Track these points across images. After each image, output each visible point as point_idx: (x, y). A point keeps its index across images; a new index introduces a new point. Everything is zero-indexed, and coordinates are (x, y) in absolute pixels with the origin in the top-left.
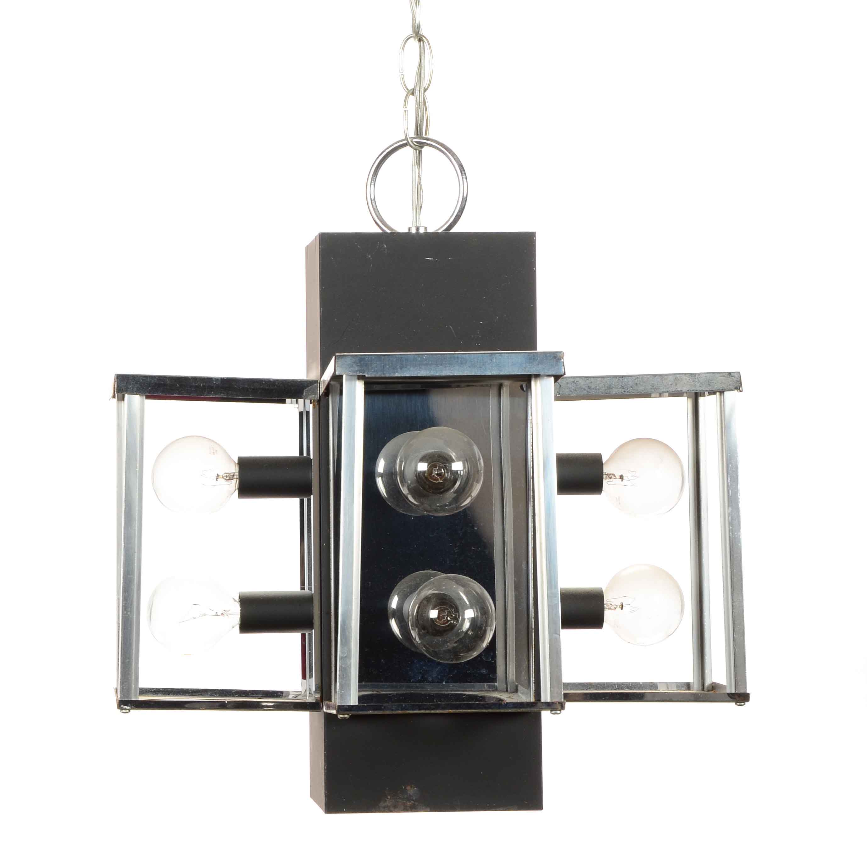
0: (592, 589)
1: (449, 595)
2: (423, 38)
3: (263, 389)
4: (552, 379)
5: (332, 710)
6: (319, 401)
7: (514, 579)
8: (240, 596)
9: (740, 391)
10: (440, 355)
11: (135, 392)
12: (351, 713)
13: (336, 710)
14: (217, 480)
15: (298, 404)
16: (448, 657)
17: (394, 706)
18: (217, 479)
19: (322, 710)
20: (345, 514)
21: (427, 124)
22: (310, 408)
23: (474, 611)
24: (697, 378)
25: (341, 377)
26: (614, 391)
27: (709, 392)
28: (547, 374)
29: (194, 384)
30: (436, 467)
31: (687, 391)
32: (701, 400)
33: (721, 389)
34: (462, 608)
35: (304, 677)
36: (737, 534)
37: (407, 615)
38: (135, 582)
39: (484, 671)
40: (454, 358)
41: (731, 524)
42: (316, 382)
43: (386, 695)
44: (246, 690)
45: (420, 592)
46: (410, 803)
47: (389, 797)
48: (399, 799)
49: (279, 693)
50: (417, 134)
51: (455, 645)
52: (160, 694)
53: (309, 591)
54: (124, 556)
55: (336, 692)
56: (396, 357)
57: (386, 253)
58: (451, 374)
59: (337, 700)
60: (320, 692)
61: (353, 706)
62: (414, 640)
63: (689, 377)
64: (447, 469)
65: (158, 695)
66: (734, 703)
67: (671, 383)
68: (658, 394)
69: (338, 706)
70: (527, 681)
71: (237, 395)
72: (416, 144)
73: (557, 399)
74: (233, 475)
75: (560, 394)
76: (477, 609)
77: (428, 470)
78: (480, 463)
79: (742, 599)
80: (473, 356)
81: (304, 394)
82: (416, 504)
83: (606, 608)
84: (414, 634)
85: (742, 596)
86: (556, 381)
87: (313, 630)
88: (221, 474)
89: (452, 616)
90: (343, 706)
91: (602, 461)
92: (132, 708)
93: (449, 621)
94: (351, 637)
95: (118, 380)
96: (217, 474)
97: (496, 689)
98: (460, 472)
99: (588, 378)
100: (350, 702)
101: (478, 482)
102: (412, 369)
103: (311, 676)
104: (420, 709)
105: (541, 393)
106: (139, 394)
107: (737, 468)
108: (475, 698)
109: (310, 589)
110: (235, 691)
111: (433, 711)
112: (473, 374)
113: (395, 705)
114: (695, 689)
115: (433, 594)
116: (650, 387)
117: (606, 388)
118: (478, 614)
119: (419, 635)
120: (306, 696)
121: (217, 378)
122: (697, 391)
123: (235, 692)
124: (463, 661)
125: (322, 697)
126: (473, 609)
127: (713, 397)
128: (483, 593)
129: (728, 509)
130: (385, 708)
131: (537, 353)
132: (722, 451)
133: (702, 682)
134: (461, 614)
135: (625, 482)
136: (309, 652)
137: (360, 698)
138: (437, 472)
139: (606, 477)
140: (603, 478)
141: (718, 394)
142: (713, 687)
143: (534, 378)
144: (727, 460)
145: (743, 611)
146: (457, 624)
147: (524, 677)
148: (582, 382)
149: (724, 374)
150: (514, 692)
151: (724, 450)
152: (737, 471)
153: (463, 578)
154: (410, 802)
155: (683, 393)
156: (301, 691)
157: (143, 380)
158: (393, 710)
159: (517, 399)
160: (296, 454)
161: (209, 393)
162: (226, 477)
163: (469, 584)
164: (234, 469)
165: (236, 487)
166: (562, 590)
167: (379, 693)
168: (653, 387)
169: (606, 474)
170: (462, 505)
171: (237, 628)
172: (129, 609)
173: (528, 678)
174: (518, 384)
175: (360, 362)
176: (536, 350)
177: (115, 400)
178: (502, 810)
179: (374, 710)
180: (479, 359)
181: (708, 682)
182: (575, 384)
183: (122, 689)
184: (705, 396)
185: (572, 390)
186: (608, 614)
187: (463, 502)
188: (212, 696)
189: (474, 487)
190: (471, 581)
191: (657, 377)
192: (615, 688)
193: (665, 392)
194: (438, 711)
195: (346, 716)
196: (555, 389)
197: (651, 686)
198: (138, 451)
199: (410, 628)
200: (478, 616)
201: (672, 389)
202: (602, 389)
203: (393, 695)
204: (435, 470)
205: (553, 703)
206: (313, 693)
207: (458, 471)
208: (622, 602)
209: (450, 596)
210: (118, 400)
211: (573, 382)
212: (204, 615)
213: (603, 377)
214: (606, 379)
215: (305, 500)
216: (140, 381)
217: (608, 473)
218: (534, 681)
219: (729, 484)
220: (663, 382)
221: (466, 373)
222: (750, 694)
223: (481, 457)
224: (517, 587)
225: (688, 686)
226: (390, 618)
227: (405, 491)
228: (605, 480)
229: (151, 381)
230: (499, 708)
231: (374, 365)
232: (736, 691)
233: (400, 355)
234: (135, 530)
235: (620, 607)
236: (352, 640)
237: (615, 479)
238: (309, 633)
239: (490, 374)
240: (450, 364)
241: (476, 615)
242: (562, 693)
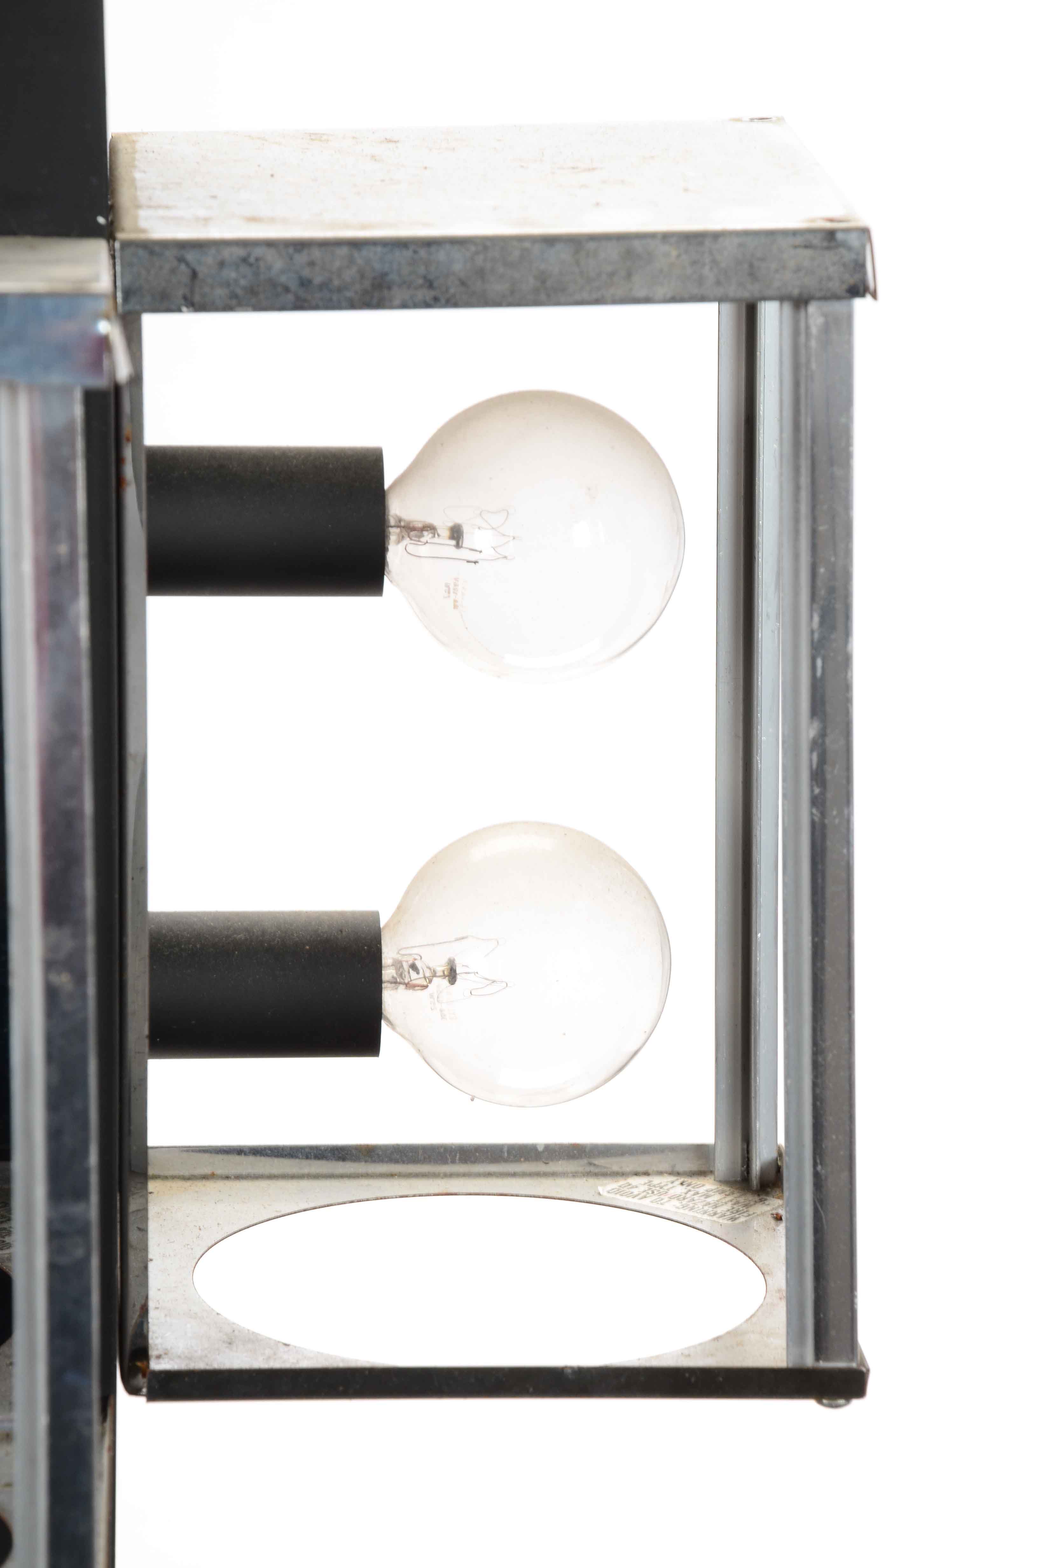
9: (869, 300)
33: (796, 290)
41: (818, 776)
91: (381, 479)
117: (367, 284)
135: (467, 550)
139: (399, 532)
140: (386, 537)
148: (276, 263)
149: (810, 237)
168: (543, 282)
182: (248, 268)
185: (239, 292)
208: (452, 956)
211: (245, 260)
217: (403, 523)
228: (396, 541)
235: (443, 978)
237: (431, 540)
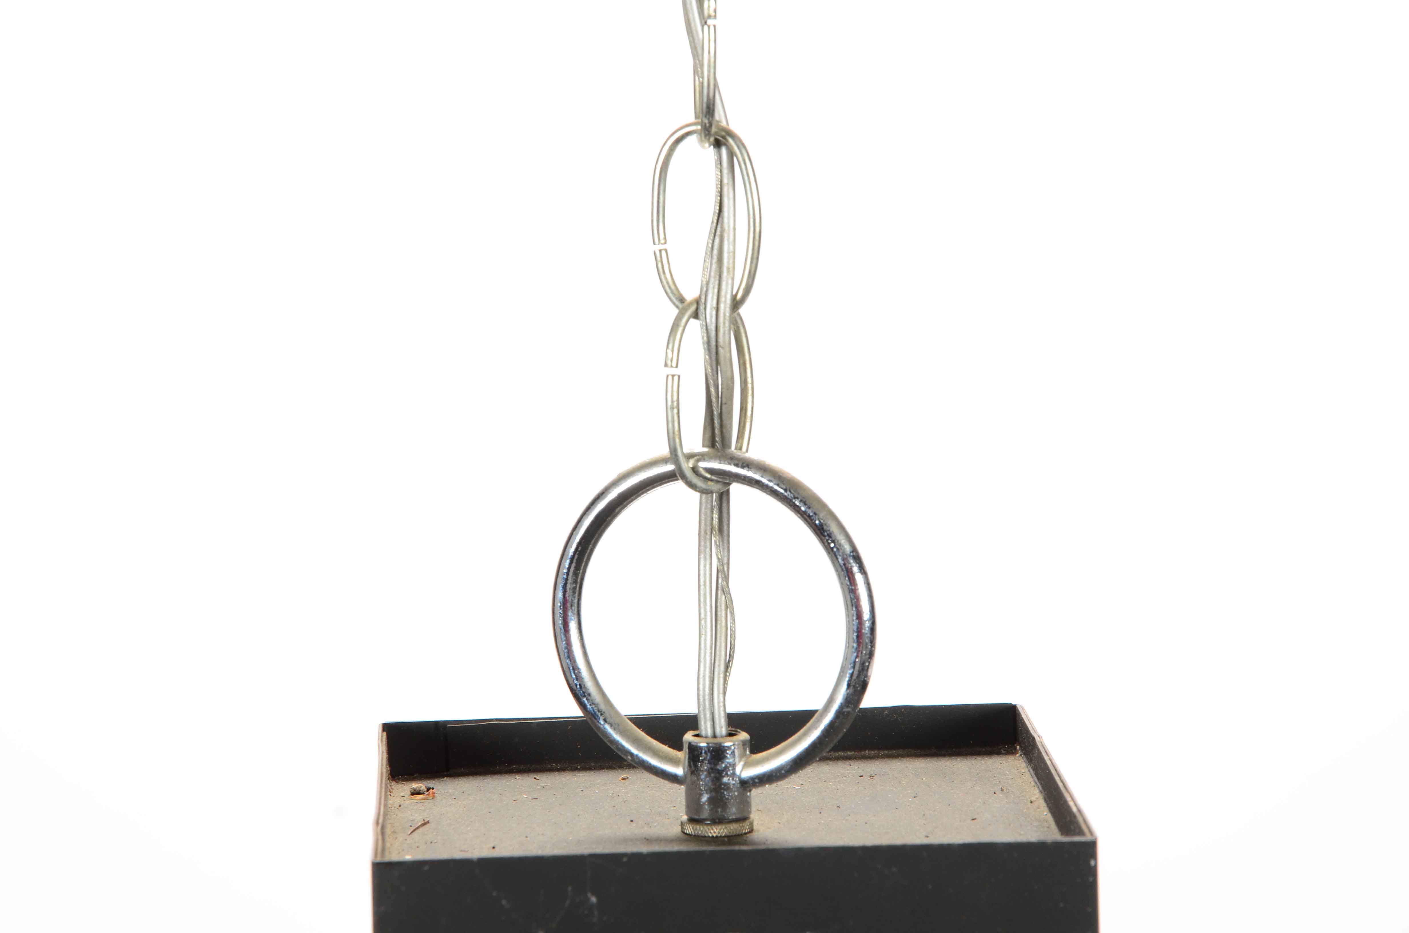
2: (730, 140)
21: (746, 402)
50: (712, 444)
57: (595, 920)
72: (708, 476)
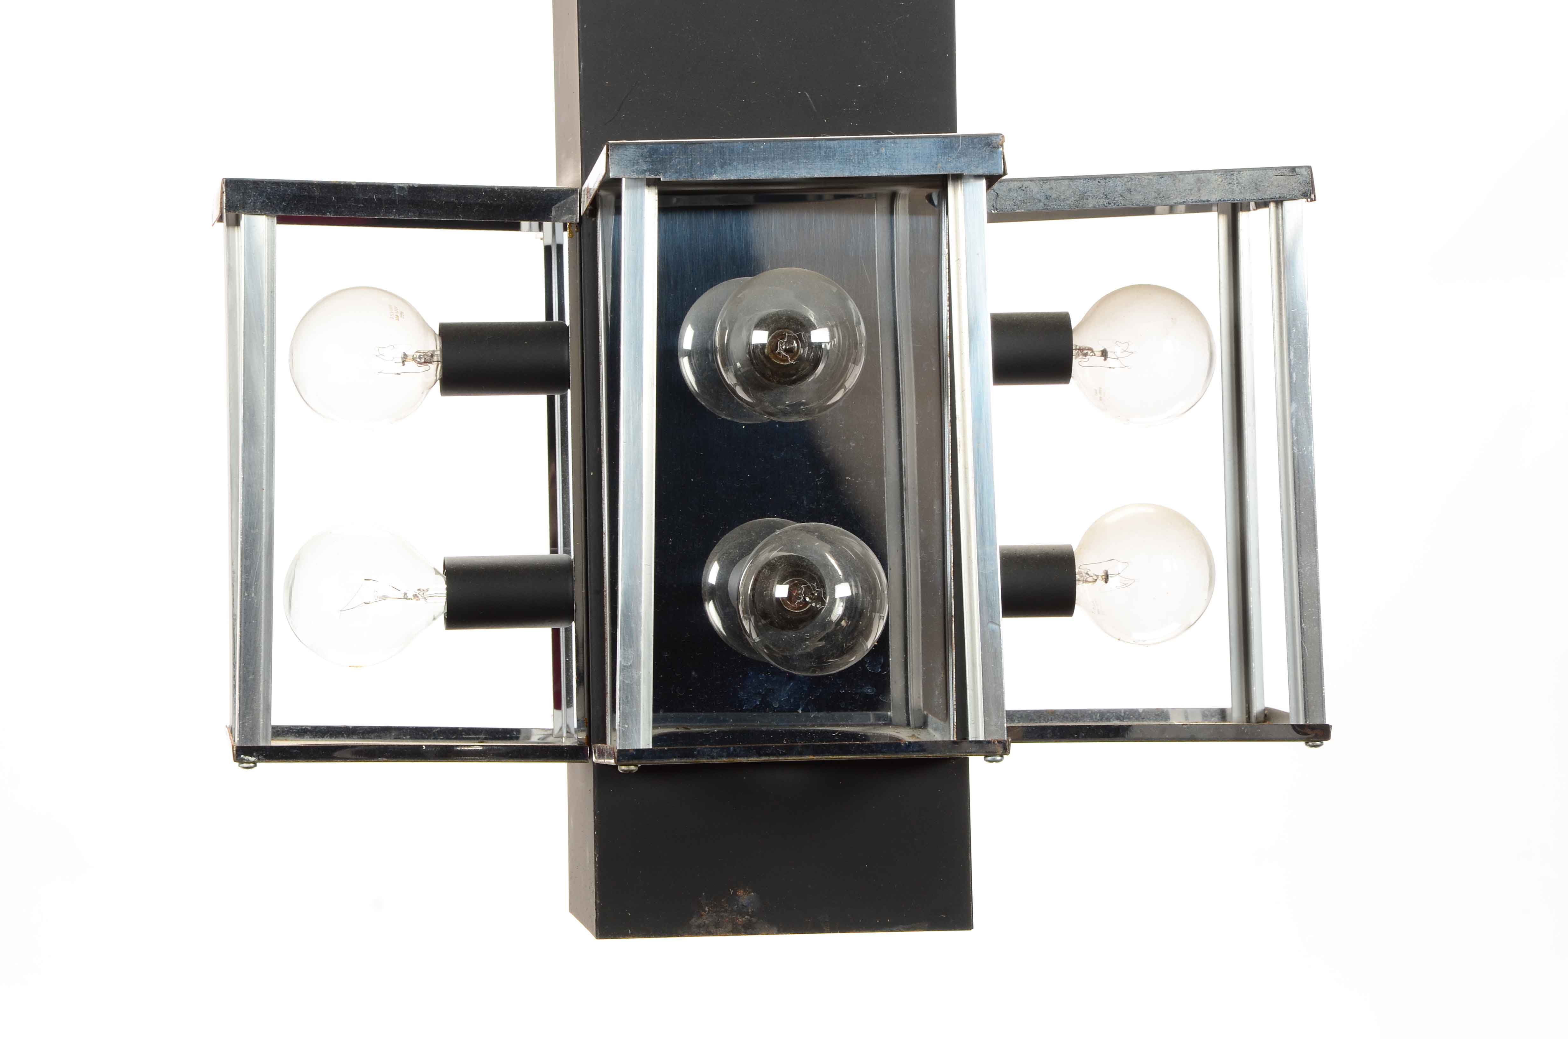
0: (1054, 548)
1: (808, 558)
3: (481, 205)
4: (983, 183)
5: (608, 759)
6: (580, 225)
7: (920, 531)
8: (446, 563)
9: (1312, 200)
10: (789, 143)
11: (259, 209)
12: (641, 762)
13: (615, 758)
14: (404, 365)
15: (543, 232)
16: (808, 666)
17: (715, 751)
18: (403, 362)
19: (590, 761)
20: (628, 421)
22: (565, 238)
23: (851, 586)
24: (1235, 178)
25: (618, 181)
26: (1091, 204)
27: (1256, 203)
28: (974, 173)
29: (361, 196)
30: (784, 339)
31: (1218, 201)
32: (1243, 216)
33: (1278, 196)
34: (831, 580)
35: (557, 705)
36: (1307, 449)
37: (736, 596)
38: (264, 540)
39: (869, 690)
40: (814, 148)
41: (1295, 432)
42: (573, 191)
43: (701, 734)
44: (458, 728)
45: (758, 552)
46: (744, 919)
47: (707, 909)
48: (724, 912)
49: (515, 733)
51: (820, 644)
52: (307, 737)
53: (565, 554)
54: (243, 496)
55: (615, 730)
56: (713, 147)
58: (809, 176)
59: (616, 741)
60: (586, 729)
61: (643, 750)
62: (749, 637)
63: (1221, 177)
64: (802, 341)
65: (303, 738)
66: (1303, 743)
67: (1189, 189)
68: (1167, 208)
69: (618, 750)
70: (943, 707)
71: (436, 215)
73: (993, 218)
74: (432, 356)
75: (997, 209)
76: (855, 581)
77: (770, 342)
78: (860, 331)
79: (1317, 561)
80: (845, 143)
81: (553, 213)
82: (749, 402)
83: (1079, 580)
84: (748, 625)
85: (1316, 557)
86: (989, 186)
87: (573, 623)
88: (410, 353)
89: (813, 594)
90: (628, 750)
91: (1071, 326)
92: (260, 760)
93: (807, 603)
94: (640, 631)
95: (229, 189)
96: (405, 354)
97: (889, 722)
98: (825, 346)
99: (1045, 182)
100: (640, 744)
101: (855, 362)
102: (740, 166)
103: (569, 703)
104: (760, 755)
105: (965, 208)
106: (265, 214)
107: (1305, 335)
108: (854, 736)
109: (567, 551)
110: (439, 729)
111: (781, 759)
112: (847, 174)
113: (717, 748)
114: (1236, 717)
115: (780, 558)
116: (1154, 194)
117: (1077, 197)
118: (858, 591)
119: (757, 627)
120: (562, 737)
121: (400, 185)
122: (1236, 201)
123: (437, 732)
124: (833, 672)
125: (589, 737)
126: (850, 583)
127: (1264, 211)
128: (866, 555)
129: (1291, 405)
130: (701, 754)
131: (958, 137)
132: (1280, 308)
133: (1246, 707)
134: (828, 591)
135: (1110, 362)
136: (566, 660)
137: (656, 739)
138: (786, 346)
139: (1078, 352)
140: (1072, 355)
141: (1272, 205)
142: (1266, 715)
143: (952, 179)
144: (1288, 320)
145: (1318, 583)
146: (822, 609)
147: (938, 700)
148: (1034, 188)
149: (1284, 171)
150: (920, 727)
151: (1283, 303)
152: (1306, 339)
153: (833, 530)
154: (744, 917)
155: (1211, 205)
156: (552, 728)
157: (272, 189)
158: (713, 758)
159: (921, 218)
160: (541, 318)
161: (388, 211)
162: (420, 358)
163: (842, 540)
164: (433, 345)
165: (436, 376)
166: (1002, 549)
167: (688, 730)
168: (1159, 194)
169: (1078, 348)
170: (830, 403)
171: (441, 620)
172: (253, 587)
173: (945, 702)
174: (925, 191)
175: (650, 156)
176: (956, 133)
177: (222, 225)
178: (902, 930)
179: (681, 757)
180: (857, 148)
181: (1257, 708)
182: (1022, 191)
183: (242, 726)
184: (1249, 210)
185: (1018, 202)
186: (1082, 591)
187: (831, 398)
188: (399, 738)
189: (850, 372)
190: (846, 535)
191: (1165, 178)
192: (1096, 719)
193: (1181, 204)
194: (790, 758)
195: (632, 768)
196: (988, 201)
197: (1158, 715)
198: (266, 313)
199: (742, 616)
200: (857, 594)
201: (1193, 198)
202: (1071, 200)
203: (713, 733)
204: (782, 343)
205: (989, 742)
206: (573, 731)
207: (821, 343)
208: (1107, 569)
209: (809, 560)
210: (228, 225)
211: (1020, 188)
212: (385, 598)
213: (1071, 179)
214: (1079, 183)
215: (557, 398)
216: (267, 190)
217: (1080, 347)
218: (955, 707)
219: (1292, 362)
220: (1177, 185)
221: (834, 174)
222: (1331, 726)
223: (861, 320)
224: (924, 545)
225: (1223, 714)
226: (706, 600)
227: (730, 379)
228: (1076, 358)
229: (285, 191)
230: (896, 753)
231: (675, 161)
232: (1306, 722)
233: (721, 142)
234: (262, 451)
235: (1103, 579)
236: (642, 637)
237: (1093, 357)
238: (566, 627)
239: (876, 174)
240: (807, 158)
241: (854, 593)
242: (1004, 726)
